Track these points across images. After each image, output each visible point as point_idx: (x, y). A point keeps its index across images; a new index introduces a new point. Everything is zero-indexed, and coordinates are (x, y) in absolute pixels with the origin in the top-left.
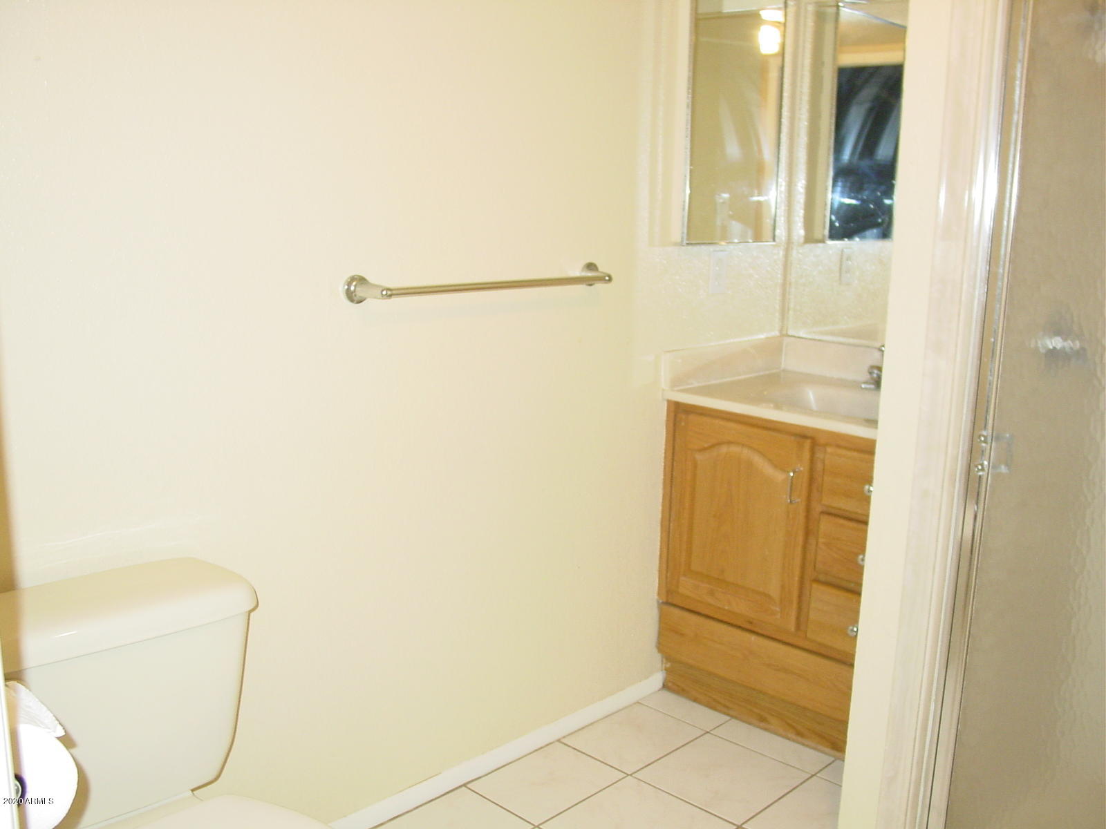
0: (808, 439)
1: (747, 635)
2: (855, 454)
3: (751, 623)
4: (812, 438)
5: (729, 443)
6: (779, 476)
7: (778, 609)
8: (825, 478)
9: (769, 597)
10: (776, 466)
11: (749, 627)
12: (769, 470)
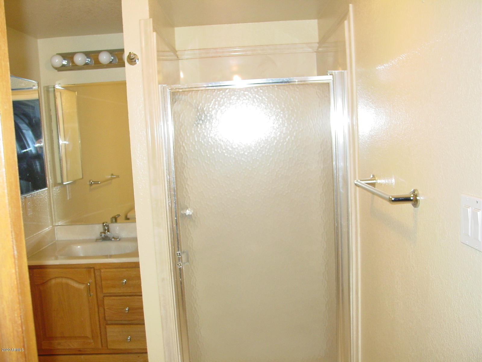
0: (90, 268)
1: (79, 356)
2: (115, 270)
3: (79, 351)
4: (94, 268)
5: (56, 278)
6: (82, 287)
7: (92, 341)
8: (103, 282)
9: (87, 337)
10: (80, 283)
11: (79, 353)
12: (76, 285)
